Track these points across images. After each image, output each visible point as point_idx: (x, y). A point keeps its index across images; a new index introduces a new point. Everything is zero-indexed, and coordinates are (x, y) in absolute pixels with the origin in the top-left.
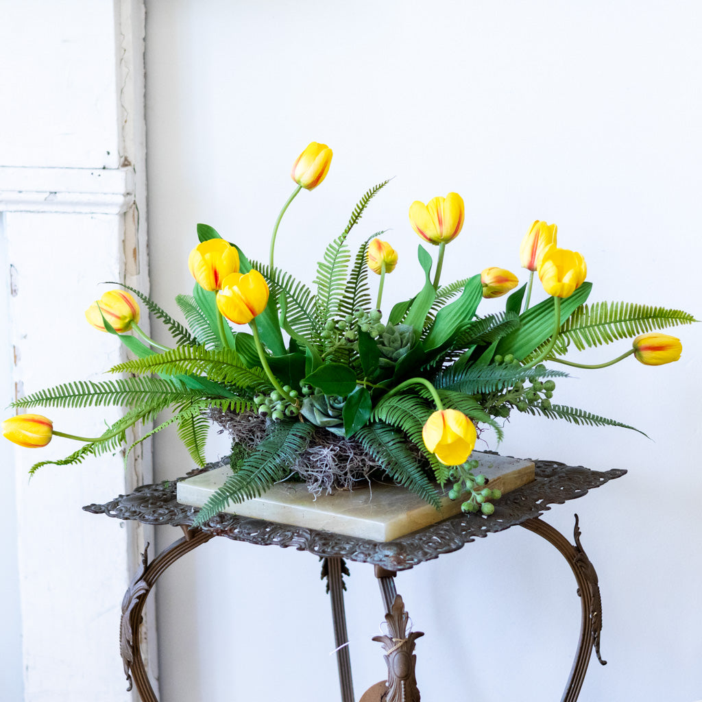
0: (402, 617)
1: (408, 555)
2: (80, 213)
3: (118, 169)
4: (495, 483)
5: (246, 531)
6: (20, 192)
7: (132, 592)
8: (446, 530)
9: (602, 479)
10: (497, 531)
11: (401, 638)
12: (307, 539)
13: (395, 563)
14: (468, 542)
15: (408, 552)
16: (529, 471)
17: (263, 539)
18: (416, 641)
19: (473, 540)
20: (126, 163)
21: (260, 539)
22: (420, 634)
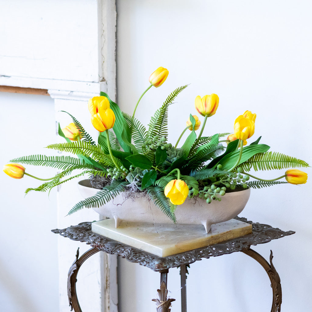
0: (165, 292)
1: (165, 264)
2: (83, 101)
3: (98, 82)
4: (228, 233)
5: (107, 247)
6: (59, 90)
7: (71, 268)
8: (191, 254)
9: (282, 235)
10: (215, 256)
11: (163, 301)
12: (128, 253)
13: (157, 268)
14: (198, 260)
15: (166, 263)
16: (248, 228)
17: (112, 251)
18: (171, 303)
19: (201, 260)
20: (103, 80)
21: (110, 251)
22: (173, 300)
